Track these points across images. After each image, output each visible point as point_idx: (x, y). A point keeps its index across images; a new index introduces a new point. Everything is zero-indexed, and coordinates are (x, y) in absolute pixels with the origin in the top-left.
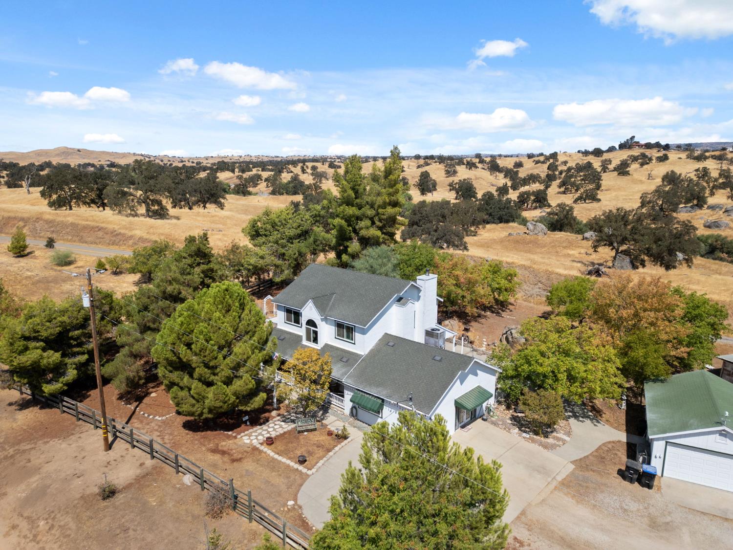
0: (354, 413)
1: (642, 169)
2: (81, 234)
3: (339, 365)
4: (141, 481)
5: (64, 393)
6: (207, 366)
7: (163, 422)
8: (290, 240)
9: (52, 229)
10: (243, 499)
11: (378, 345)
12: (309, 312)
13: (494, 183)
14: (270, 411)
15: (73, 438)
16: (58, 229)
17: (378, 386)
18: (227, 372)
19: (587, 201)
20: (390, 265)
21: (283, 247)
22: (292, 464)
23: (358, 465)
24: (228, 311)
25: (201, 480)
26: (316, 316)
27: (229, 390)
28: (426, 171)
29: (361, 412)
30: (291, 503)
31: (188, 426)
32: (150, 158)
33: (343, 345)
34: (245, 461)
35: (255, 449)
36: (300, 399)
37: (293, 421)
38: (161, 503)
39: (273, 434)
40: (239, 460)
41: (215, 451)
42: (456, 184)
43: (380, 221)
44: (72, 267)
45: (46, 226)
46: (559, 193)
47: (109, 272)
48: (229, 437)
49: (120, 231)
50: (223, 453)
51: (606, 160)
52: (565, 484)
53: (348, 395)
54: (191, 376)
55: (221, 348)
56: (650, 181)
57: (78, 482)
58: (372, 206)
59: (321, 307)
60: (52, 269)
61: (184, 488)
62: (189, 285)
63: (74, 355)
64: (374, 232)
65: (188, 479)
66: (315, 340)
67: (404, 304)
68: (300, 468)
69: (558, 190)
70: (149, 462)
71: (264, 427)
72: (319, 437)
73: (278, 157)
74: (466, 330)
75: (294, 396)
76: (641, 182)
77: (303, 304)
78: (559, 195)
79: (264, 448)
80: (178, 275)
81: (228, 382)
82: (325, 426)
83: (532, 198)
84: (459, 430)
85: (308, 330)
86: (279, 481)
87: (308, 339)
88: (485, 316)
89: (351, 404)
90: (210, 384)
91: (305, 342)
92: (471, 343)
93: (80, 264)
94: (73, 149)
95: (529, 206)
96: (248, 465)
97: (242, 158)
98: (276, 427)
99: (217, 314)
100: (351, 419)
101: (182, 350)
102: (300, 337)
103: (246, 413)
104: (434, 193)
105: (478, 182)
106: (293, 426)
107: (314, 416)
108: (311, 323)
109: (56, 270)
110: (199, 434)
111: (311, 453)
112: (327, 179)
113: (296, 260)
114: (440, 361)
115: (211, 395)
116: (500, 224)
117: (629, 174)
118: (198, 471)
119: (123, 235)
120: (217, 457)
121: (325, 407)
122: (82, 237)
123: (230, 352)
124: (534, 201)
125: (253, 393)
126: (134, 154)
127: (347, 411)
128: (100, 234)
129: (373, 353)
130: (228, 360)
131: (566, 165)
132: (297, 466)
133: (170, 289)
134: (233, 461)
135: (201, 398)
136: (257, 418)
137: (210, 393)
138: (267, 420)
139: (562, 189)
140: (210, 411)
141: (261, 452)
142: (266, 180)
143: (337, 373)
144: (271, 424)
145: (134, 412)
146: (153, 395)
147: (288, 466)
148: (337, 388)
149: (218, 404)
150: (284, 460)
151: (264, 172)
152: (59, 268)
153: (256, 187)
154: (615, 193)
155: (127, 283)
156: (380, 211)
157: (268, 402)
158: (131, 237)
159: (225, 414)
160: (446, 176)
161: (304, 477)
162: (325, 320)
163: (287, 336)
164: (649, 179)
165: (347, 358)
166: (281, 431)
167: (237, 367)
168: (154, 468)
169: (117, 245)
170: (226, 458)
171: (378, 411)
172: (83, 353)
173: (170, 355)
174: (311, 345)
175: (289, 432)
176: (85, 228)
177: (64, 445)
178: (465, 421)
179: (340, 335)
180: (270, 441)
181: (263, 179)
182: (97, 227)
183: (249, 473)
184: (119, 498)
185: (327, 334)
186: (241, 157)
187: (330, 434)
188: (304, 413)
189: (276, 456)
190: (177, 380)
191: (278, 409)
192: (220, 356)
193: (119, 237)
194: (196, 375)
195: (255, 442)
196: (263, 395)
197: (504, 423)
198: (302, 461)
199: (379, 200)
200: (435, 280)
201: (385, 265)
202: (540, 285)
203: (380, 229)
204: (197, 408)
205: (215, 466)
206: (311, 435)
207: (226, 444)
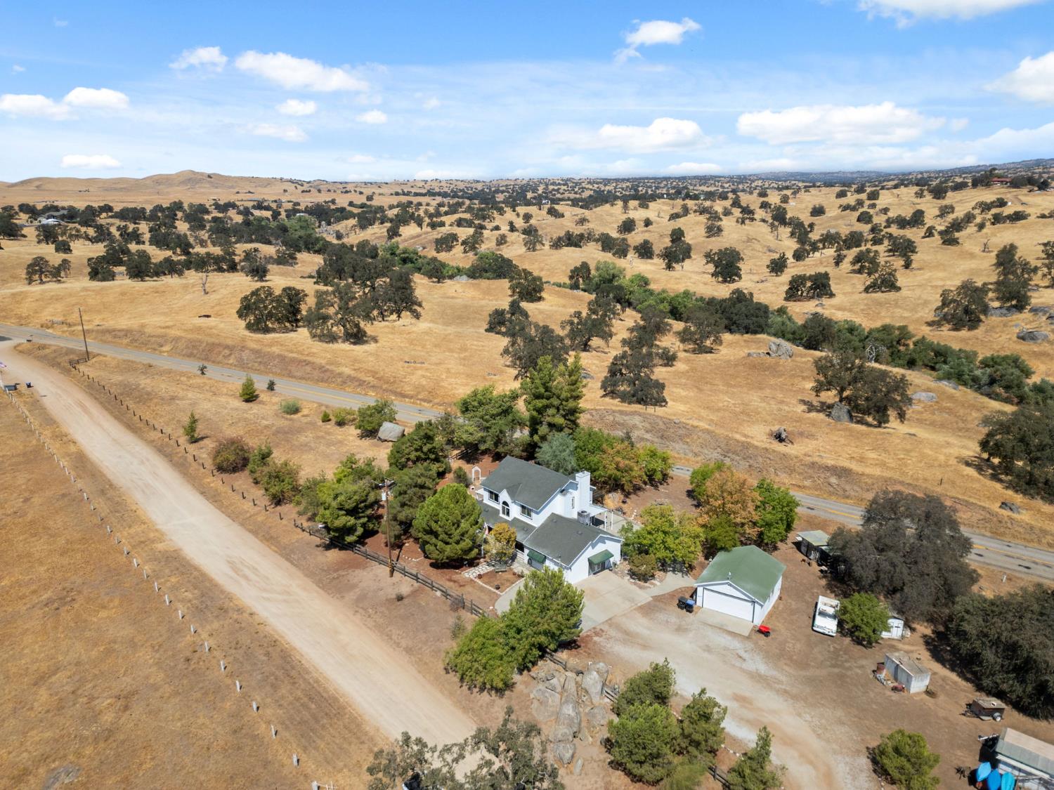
0: (530, 562)
1: (980, 234)
2: (289, 368)
3: (522, 532)
4: (414, 593)
5: (357, 542)
6: (446, 533)
7: (418, 562)
8: (494, 417)
9: (259, 360)
10: (468, 604)
11: (547, 520)
12: (504, 496)
13: (773, 246)
14: (479, 559)
15: (369, 569)
16: (265, 360)
17: (543, 547)
18: (458, 538)
19: (883, 289)
20: (568, 451)
21: (487, 421)
22: (492, 589)
23: (523, 589)
24: (457, 502)
25: (446, 594)
26: (509, 501)
27: (458, 547)
28: (679, 229)
29: (534, 562)
30: (491, 608)
31: (432, 565)
32: (302, 185)
33: (524, 519)
34: (466, 587)
35: (472, 580)
36: (497, 554)
37: (493, 566)
38: (428, 604)
39: (482, 573)
40: (464, 586)
41: (450, 580)
42: (714, 254)
43: (564, 410)
44: (299, 415)
45: (253, 356)
46: (854, 272)
47: (333, 422)
48: (457, 573)
49: (328, 367)
50: (455, 582)
51: (946, 207)
52: (641, 608)
53: (526, 551)
54: (437, 538)
55: (453, 525)
56: (985, 254)
57: (382, 593)
58: (558, 397)
59: (512, 494)
60: (283, 417)
61: (436, 597)
62: (430, 478)
63: (360, 518)
64: (559, 420)
65: (438, 593)
66: (508, 514)
67: (564, 495)
68: (497, 591)
69: (851, 268)
70: (416, 585)
71: (477, 568)
72: (508, 576)
73: (478, 182)
74: (624, 502)
75: (494, 551)
76: (972, 256)
77: (501, 491)
78: (852, 275)
79: (477, 580)
80: (423, 471)
81: (458, 543)
82: (511, 569)
83: (809, 284)
84: (592, 575)
85: (503, 508)
86: (486, 598)
87: (504, 513)
88: (644, 489)
89: (528, 558)
90: (447, 543)
91: (501, 515)
92: (624, 513)
93: (305, 411)
94: (202, 174)
95: (805, 294)
96: (469, 588)
97: (429, 184)
98: (483, 568)
99: (452, 505)
100: (528, 566)
101: (434, 525)
102: (499, 510)
103: (467, 560)
104: (687, 262)
105: (750, 246)
106: (493, 568)
107: (506, 563)
108: (505, 503)
109: (287, 419)
110: (440, 571)
111: (502, 584)
112: (543, 245)
113: (497, 436)
114: (581, 534)
115: (448, 550)
116: (746, 335)
117: (958, 243)
118: (444, 590)
119: (332, 372)
120: (452, 583)
121: (513, 558)
122: (290, 371)
123: (458, 526)
124: (811, 288)
125: (471, 549)
126: (281, 179)
127: (526, 561)
128: (308, 369)
129: (543, 526)
130: (458, 531)
131: (886, 214)
132: (495, 590)
133: (420, 481)
134: (461, 586)
135: (442, 551)
136: (472, 563)
137: (448, 548)
138: (478, 564)
139: (857, 266)
140: (447, 558)
141: (475, 582)
142: (464, 243)
143: (520, 538)
144: (480, 566)
145: (399, 556)
146: (407, 545)
147: (490, 590)
148: (520, 547)
149: (452, 555)
150: (488, 587)
151: (461, 229)
152: (288, 416)
153: (449, 251)
154: (930, 274)
155: (352, 435)
156: (564, 403)
157: (479, 554)
158: (340, 374)
159: (454, 560)
160: (707, 235)
161: (498, 596)
162: (514, 502)
163: (490, 509)
164: (984, 251)
165: (527, 528)
166: (486, 571)
167: (463, 535)
168: (420, 587)
169: (326, 382)
170: (456, 584)
171: (543, 562)
172: (364, 517)
173: (425, 526)
174: (505, 517)
175: (491, 572)
176: (293, 360)
177: (365, 573)
178: (596, 570)
179: (523, 512)
180: (480, 576)
181: (460, 241)
182: (305, 361)
183: (469, 593)
184: (405, 601)
185: (515, 511)
186: (426, 182)
187: (514, 574)
188: (499, 561)
189: (484, 585)
190: (428, 540)
191: (484, 557)
192: (453, 528)
193: (328, 374)
194: (439, 538)
195: (471, 577)
196: (476, 550)
197: (622, 572)
198: (498, 588)
199: (564, 395)
200: (589, 477)
201: (564, 451)
202: (719, 450)
203: (564, 416)
204: (440, 557)
205: (451, 588)
206: (504, 574)
207: (455, 577)
